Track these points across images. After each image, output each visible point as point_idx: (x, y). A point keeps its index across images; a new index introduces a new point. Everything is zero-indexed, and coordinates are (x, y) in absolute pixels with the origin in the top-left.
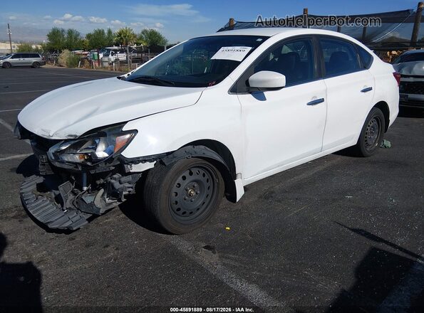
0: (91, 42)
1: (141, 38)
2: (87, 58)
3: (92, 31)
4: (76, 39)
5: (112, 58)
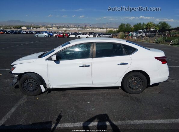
0: (135, 28)
1: (157, 26)
2: (128, 35)
3: (136, 24)
4: (129, 27)
5: (139, 35)
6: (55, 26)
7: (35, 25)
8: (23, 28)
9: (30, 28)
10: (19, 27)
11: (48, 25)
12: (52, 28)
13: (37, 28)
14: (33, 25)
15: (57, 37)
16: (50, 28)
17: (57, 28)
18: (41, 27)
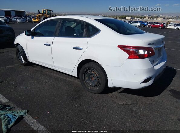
6: (162, 16)
7: (140, 16)
8: (127, 18)
9: (134, 18)
10: (124, 18)
11: (154, 16)
12: (157, 18)
13: (141, 18)
14: (138, 15)
15: (150, 27)
16: (155, 18)
17: (162, 18)
18: (146, 17)
